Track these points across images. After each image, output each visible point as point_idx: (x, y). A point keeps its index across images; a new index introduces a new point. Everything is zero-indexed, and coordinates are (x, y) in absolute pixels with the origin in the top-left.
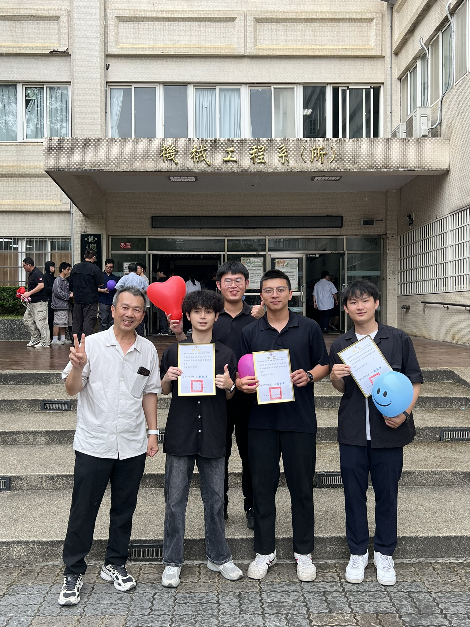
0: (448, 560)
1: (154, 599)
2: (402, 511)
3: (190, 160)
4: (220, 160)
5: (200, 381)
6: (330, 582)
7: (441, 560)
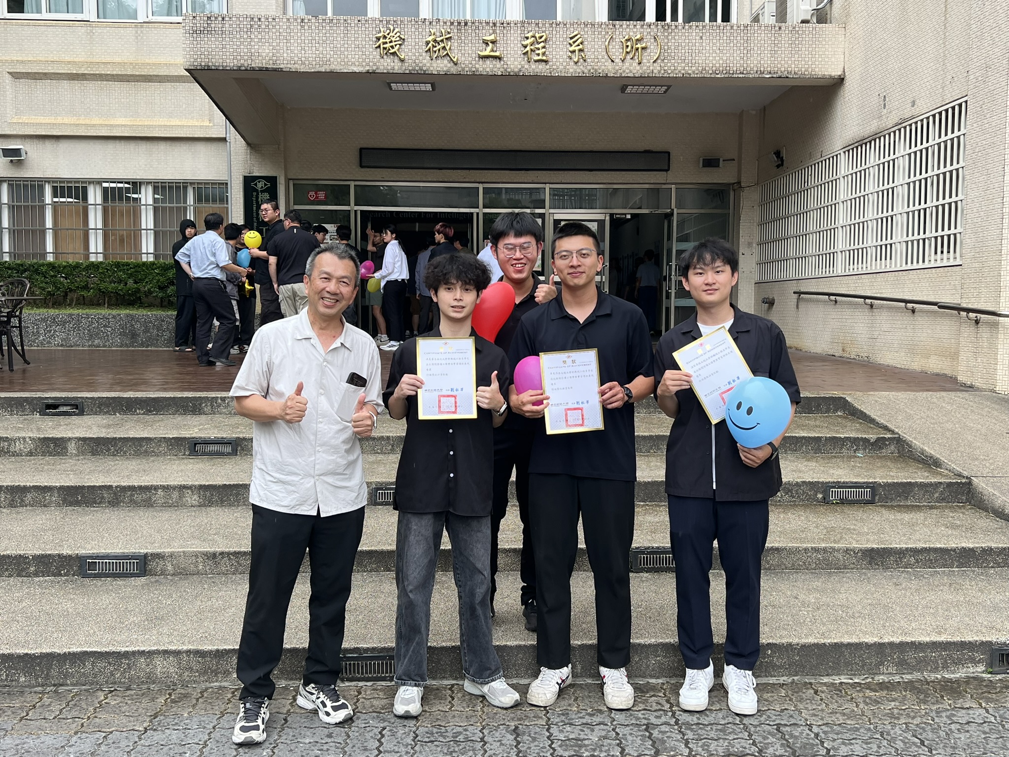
0: (837, 680)
1: (383, 736)
2: (766, 606)
3: (424, 54)
4: (474, 55)
5: (452, 396)
6: (655, 711)
7: (826, 680)
